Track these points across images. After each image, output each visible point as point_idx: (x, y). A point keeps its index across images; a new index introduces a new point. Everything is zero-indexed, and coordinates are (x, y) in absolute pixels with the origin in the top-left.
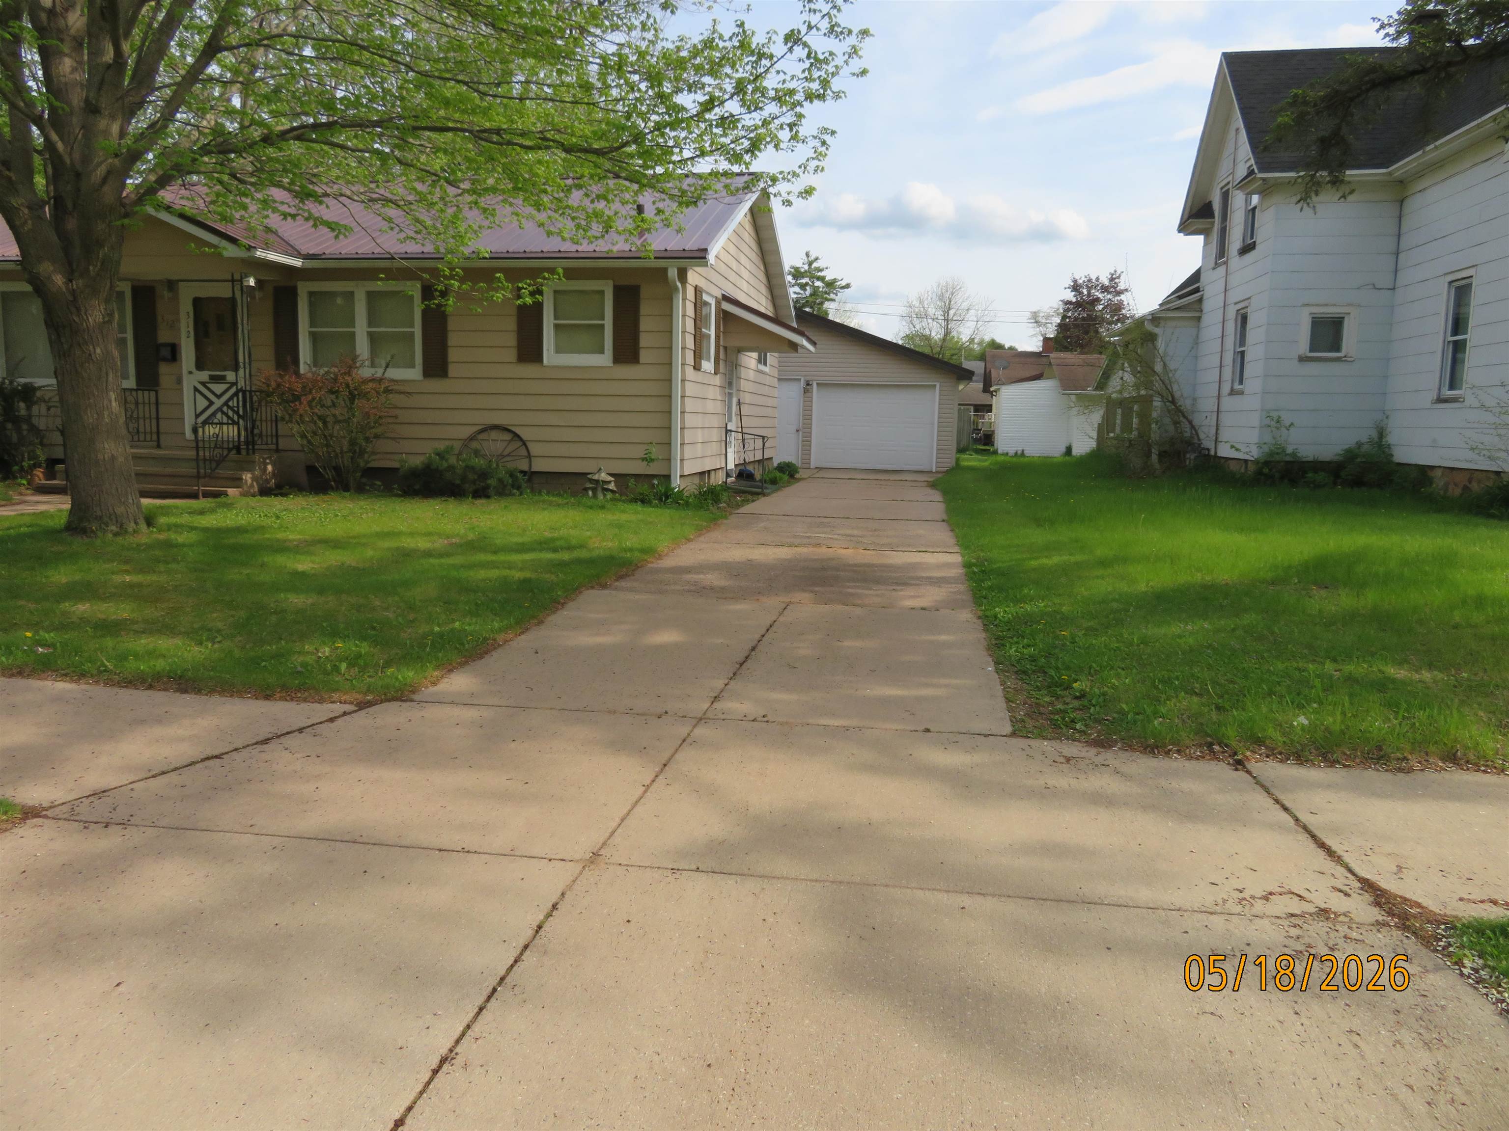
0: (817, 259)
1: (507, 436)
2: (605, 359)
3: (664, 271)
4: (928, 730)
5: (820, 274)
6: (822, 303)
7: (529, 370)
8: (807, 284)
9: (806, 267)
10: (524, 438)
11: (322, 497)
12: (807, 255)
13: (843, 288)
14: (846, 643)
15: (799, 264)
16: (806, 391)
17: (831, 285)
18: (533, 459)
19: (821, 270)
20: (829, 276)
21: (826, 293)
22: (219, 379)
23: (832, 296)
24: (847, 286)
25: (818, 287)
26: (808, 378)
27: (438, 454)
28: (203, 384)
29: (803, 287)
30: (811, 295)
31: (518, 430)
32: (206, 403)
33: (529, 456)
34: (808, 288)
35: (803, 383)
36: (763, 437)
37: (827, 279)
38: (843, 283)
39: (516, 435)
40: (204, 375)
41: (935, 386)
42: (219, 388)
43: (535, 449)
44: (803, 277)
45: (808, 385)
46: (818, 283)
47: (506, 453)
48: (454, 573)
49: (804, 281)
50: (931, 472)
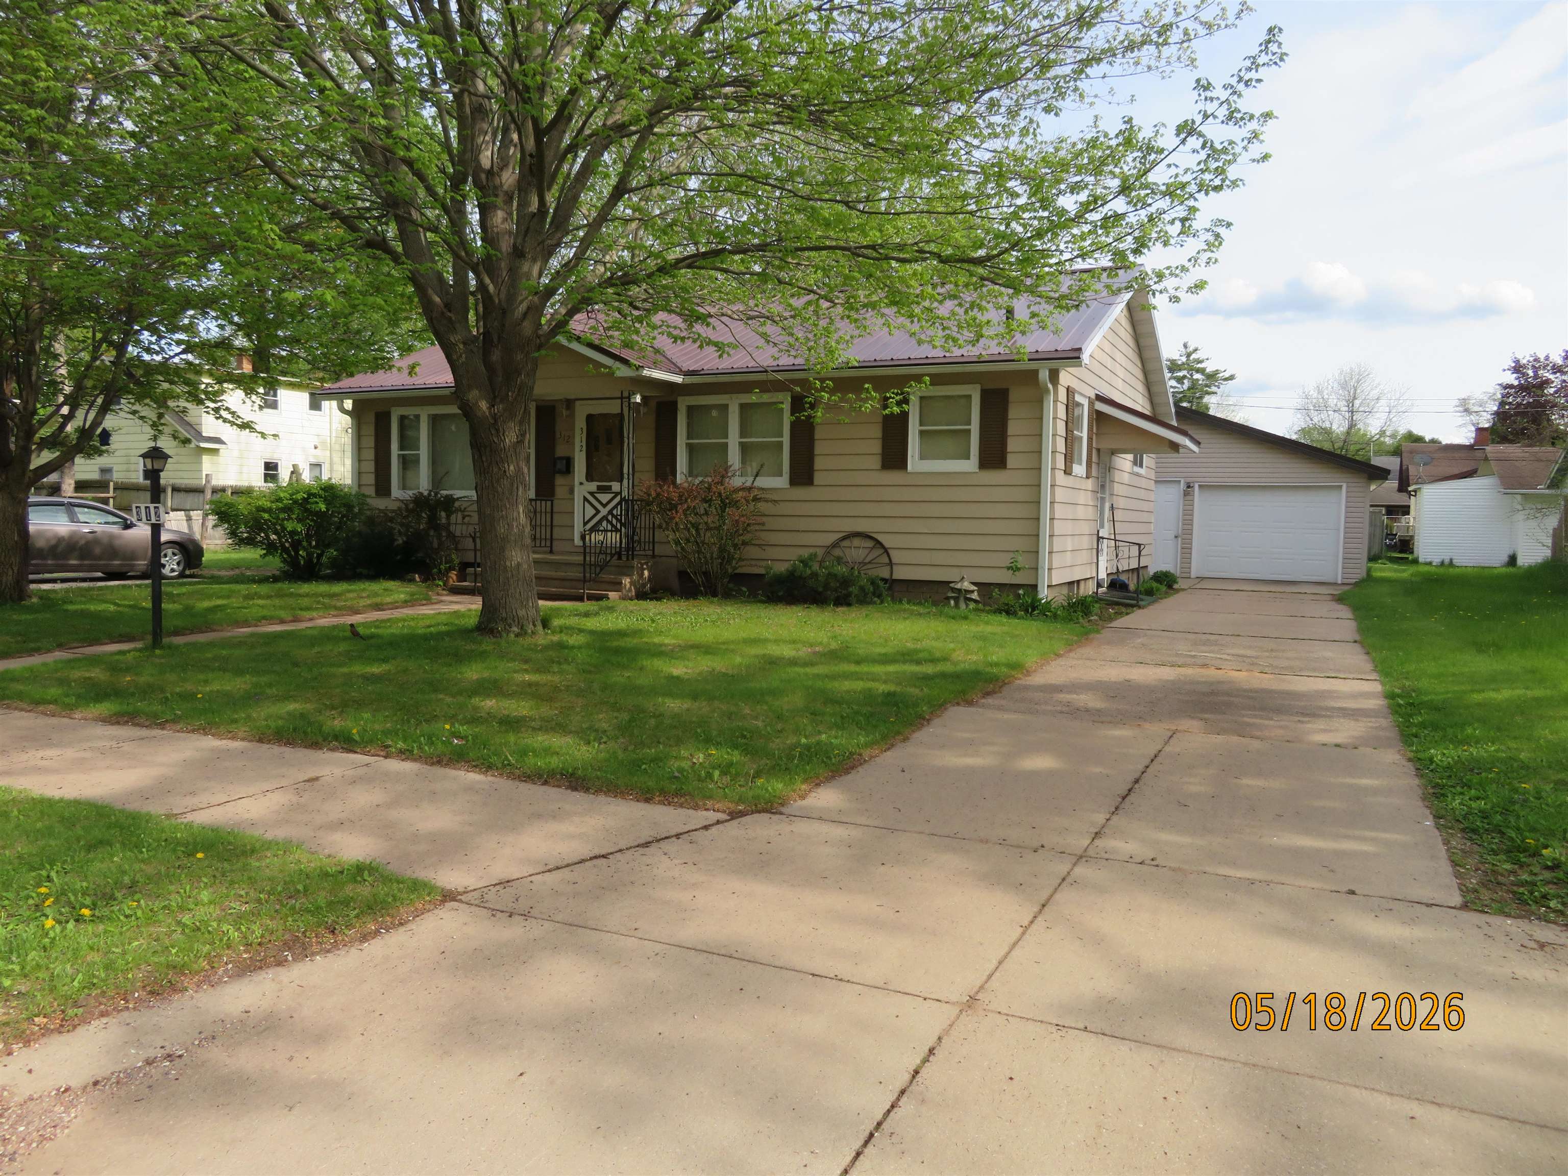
0: (1196, 350)
1: (870, 544)
2: (970, 465)
3: (1035, 373)
4: (1352, 892)
5: (1199, 365)
6: (1201, 398)
7: (893, 477)
8: (1184, 377)
9: (1184, 359)
10: (887, 545)
11: (692, 601)
12: (1185, 346)
13: (1226, 379)
14: (1246, 781)
15: (1175, 356)
16: (1186, 494)
17: (1212, 377)
18: (894, 567)
19: (1201, 362)
20: (1210, 367)
21: (1207, 386)
22: (607, 489)
23: (1214, 389)
24: (1231, 378)
25: (1198, 380)
26: (1189, 480)
27: (802, 562)
28: (592, 494)
29: (1180, 380)
30: (1189, 389)
31: (880, 537)
32: (594, 512)
33: (891, 564)
34: (1186, 381)
35: (1183, 486)
36: (1139, 545)
37: (1208, 370)
38: (1227, 375)
39: (878, 542)
40: (593, 486)
41: (1341, 487)
42: (604, 498)
43: (896, 556)
44: (1180, 370)
45: (1189, 487)
46: (1197, 376)
47: (867, 560)
48: (819, 684)
49: (1181, 374)
50: (1336, 584)
